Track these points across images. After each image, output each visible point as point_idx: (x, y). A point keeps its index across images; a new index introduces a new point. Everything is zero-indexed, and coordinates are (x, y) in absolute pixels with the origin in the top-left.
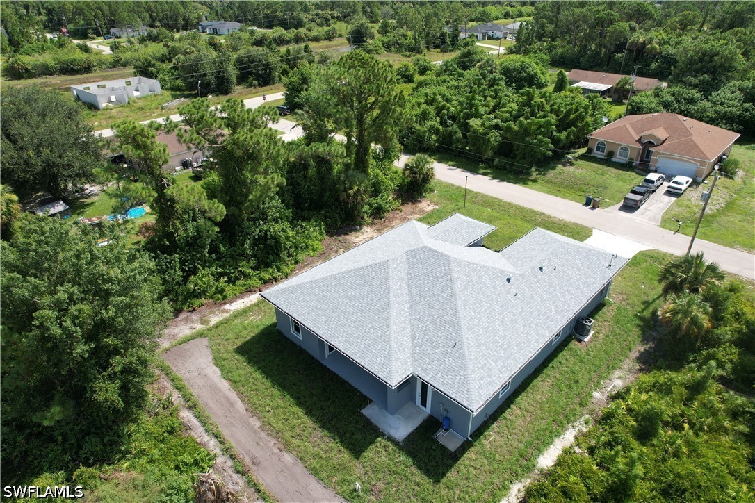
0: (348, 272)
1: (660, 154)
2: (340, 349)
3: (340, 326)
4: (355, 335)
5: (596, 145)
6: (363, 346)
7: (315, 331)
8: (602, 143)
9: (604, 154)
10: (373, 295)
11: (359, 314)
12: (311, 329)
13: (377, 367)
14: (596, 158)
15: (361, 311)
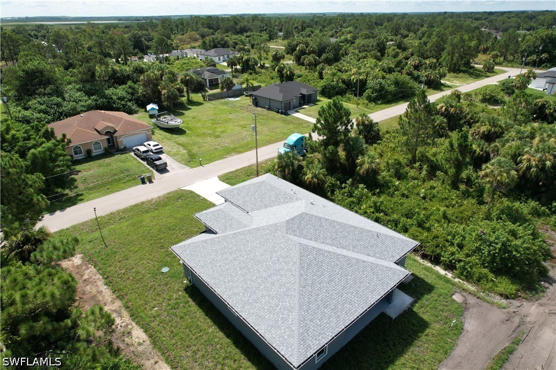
0: (301, 275)
1: (122, 136)
2: (378, 298)
3: (357, 293)
4: (368, 285)
5: (73, 151)
6: (378, 282)
7: (358, 315)
8: (77, 147)
9: (83, 154)
10: (332, 263)
11: (348, 278)
12: (355, 317)
13: (396, 278)
14: (78, 160)
15: (346, 275)
